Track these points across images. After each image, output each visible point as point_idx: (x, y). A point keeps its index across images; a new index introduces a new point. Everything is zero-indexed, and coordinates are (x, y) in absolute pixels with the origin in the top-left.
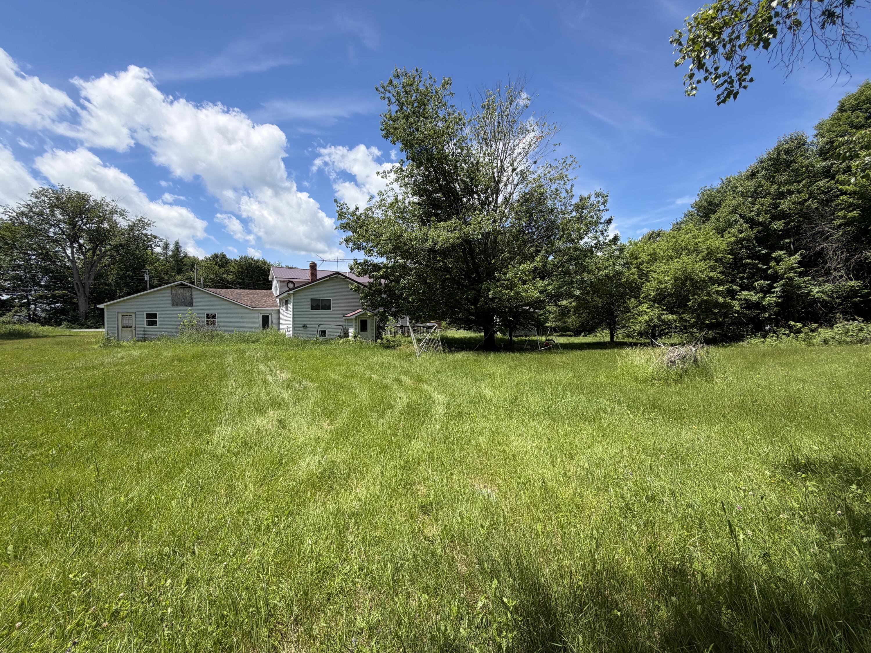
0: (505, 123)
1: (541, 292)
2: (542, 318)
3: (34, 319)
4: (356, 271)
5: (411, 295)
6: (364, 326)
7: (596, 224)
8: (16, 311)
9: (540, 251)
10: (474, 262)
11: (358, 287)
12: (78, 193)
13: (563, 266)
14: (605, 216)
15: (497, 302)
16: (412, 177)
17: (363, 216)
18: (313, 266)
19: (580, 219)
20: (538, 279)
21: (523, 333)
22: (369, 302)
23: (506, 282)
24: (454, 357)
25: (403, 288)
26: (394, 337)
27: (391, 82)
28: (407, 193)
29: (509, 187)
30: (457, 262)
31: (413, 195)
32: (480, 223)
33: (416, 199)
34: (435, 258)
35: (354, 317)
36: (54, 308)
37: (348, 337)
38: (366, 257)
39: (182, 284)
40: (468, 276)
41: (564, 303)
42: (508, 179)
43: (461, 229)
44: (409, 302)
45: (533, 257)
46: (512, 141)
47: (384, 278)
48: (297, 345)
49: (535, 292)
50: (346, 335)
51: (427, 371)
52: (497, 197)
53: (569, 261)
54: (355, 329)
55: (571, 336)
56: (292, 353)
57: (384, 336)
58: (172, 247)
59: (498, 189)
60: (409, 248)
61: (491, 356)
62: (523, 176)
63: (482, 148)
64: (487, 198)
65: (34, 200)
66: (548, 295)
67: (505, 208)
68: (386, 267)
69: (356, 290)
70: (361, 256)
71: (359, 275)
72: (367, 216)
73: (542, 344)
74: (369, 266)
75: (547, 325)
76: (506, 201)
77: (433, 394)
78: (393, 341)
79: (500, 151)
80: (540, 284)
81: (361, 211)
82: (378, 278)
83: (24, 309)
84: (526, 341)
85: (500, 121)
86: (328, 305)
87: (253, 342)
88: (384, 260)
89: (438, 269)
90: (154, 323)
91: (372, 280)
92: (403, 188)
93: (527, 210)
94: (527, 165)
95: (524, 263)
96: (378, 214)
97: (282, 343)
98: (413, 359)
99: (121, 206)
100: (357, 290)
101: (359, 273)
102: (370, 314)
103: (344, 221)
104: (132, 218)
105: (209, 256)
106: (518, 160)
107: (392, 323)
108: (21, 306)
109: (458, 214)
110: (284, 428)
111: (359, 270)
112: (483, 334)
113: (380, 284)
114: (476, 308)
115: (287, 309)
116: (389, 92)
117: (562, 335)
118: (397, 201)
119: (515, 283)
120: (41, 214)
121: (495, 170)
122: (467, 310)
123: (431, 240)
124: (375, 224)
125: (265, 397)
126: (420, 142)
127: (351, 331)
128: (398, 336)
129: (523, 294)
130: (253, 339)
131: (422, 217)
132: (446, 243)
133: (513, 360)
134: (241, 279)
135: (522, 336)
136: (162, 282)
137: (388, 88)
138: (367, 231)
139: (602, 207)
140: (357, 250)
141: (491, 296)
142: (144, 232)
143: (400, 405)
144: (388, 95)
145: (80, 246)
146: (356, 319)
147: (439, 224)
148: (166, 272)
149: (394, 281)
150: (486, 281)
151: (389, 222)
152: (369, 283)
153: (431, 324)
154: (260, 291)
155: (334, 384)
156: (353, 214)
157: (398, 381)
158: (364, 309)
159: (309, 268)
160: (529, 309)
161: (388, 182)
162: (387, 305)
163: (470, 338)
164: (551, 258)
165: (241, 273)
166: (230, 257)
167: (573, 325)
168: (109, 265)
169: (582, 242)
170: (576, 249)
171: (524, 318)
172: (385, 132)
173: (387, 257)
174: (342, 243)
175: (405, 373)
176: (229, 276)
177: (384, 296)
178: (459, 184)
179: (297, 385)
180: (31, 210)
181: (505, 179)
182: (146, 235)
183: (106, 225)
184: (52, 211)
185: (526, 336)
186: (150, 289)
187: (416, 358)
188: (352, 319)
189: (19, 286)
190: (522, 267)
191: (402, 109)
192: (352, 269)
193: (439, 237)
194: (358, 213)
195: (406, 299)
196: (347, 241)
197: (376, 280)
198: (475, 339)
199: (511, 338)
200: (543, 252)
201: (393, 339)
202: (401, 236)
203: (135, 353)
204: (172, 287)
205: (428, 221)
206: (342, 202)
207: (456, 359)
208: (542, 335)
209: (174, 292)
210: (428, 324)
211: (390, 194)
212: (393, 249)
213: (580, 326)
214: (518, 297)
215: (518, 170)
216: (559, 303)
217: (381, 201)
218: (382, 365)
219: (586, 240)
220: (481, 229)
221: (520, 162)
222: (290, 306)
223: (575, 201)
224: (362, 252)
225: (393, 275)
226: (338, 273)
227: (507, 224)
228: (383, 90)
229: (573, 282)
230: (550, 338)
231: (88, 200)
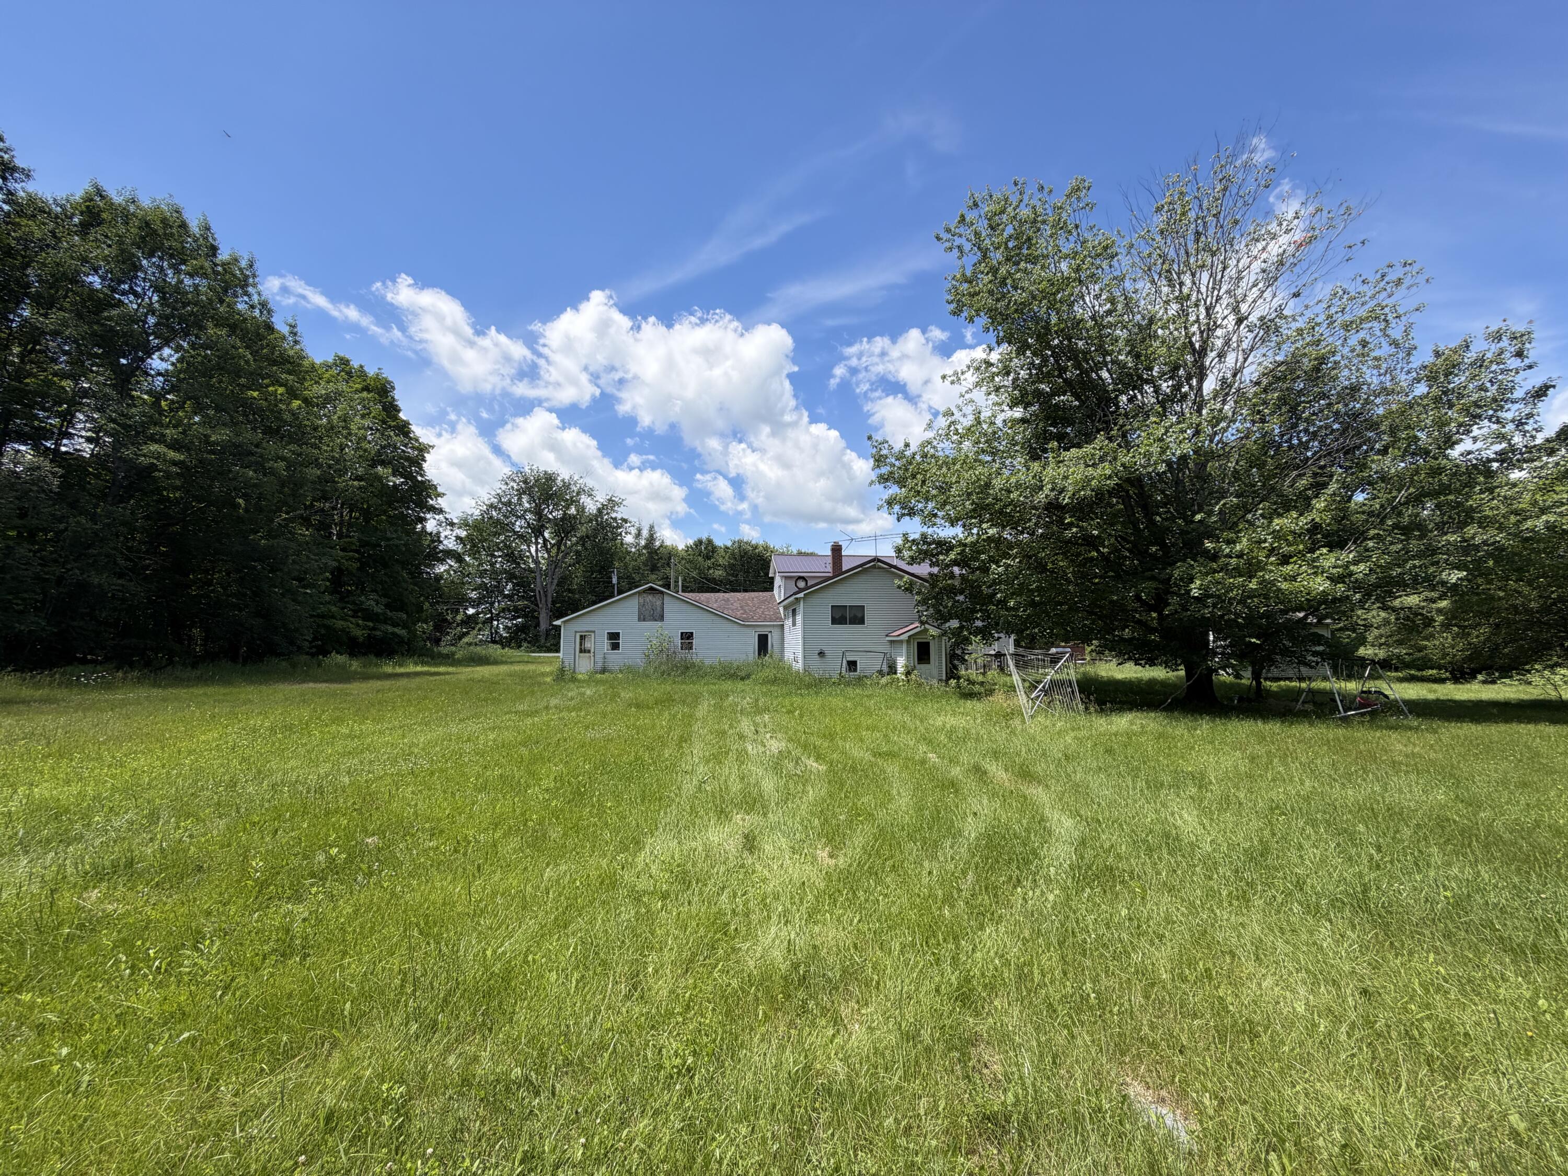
0: (1211, 231)
1: (1334, 580)
2: (1346, 637)
3: (495, 640)
4: (906, 554)
5: (1013, 594)
6: (923, 653)
7: (1498, 403)
8: (480, 630)
9: (1325, 485)
10: (1153, 522)
11: (911, 584)
12: (546, 472)
13: (1400, 514)
14: (1529, 381)
15: (1214, 606)
16: (1008, 374)
17: (918, 457)
18: (837, 550)
19: (1444, 399)
20: (1325, 550)
21: (1290, 673)
22: (931, 610)
23: (1234, 561)
24: (1111, 724)
25: (994, 582)
26: (984, 674)
27: (963, 218)
28: (1000, 404)
29: (1231, 359)
30: (1112, 525)
31: (1011, 408)
32: (1161, 440)
33: (1018, 413)
34: (1061, 521)
35: (905, 637)
36: (516, 625)
37: (895, 673)
38: (925, 529)
39: (651, 589)
40: (1139, 551)
41: (1413, 600)
42: (1227, 343)
43: (1115, 459)
44: (1009, 609)
45: (1308, 499)
46: (1232, 263)
47: (958, 565)
48: (809, 686)
49: (1319, 579)
50: (892, 669)
51: (1044, 754)
52: (1201, 381)
53: (1417, 500)
54: (908, 658)
55: (1442, 681)
56: (797, 700)
57: (963, 672)
58: (645, 533)
59: (1202, 364)
60: (1006, 506)
61: (1205, 727)
62: (1268, 327)
63: (1158, 291)
64: (1177, 388)
65: (504, 487)
66: (1357, 586)
67: (1224, 402)
68: (962, 544)
69: (906, 589)
70: (914, 528)
71: (913, 561)
72: (925, 456)
73: (1349, 702)
74: (929, 544)
75: (1362, 651)
76: (1225, 384)
77: (1047, 812)
78: (982, 684)
79: (1203, 289)
80: (1329, 560)
81: (914, 448)
82: (947, 566)
83: (488, 627)
84: (1300, 691)
85: (1200, 229)
86: (860, 615)
87: (742, 679)
88: (957, 532)
89: (1069, 541)
90: (615, 646)
91: (935, 570)
92: (993, 396)
93: (1283, 401)
94: (1275, 303)
95: (1280, 515)
96: (946, 448)
97: (785, 682)
98: (1016, 722)
99: (590, 483)
100: (909, 589)
101: (912, 557)
102: (933, 631)
103: (885, 470)
104: (601, 498)
105: (691, 542)
106: (1250, 299)
107: (978, 651)
108: (484, 623)
109: (1108, 429)
110: (751, 853)
111: (910, 553)
112: (1182, 673)
113: (952, 576)
114: (1161, 617)
115: (794, 624)
116: (960, 236)
117: (1412, 679)
118: (978, 422)
119: (1259, 562)
120: (509, 503)
121: (1195, 328)
122: (1139, 622)
123: (1050, 486)
124: (940, 468)
125: (735, 787)
126: (1021, 308)
127: (901, 663)
128: (993, 674)
129: (1284, 586)
130: (743, 674)
131: (1030, 446)
132: (1083, 488)
133: (1261, 739)
134: (732, 575)
135: (1290, 679)
136: (633, 585)
137: (957, 231)
138: (924, 482)
139: (1514, 363)
140: (907, 518)
141: (1195, 593)
142: (614, 515)
143: (972, 829)
144: (958, 241)
145: (545, 540)
146: (908, 641)
147: (1064, 453)
148: (637, 569)
149: (977, 569)
150: (1184, 561)
151: (965, 462)
152: (931, 574)
153: (1060, 650)
154: (756, 594)
155: (854, 769)
156: (900, 456)
157: (979, 772)
158: (922, 623)
159: (829, 553)
160: (1306, 617)
161: (964, 390)
162: (966, 616)
163: (1152, 682)
164: (1359, 497)
165: (732, 566)
166: (719, 542)
167: (1445, 655)
168: (574, 565)
169: (1455, 453)
170: (1436, 471)
171: (1293, 639)
172: (955, 305)
173: (964, 526)
174: (882, 506)
175: (996, 755)
176: (717, 573)
177: (961, 598)
178: (1108, 370)
179: (791, 766)
180: (500, 501)
181: (1219, 343)
182: (615, 519)
183: (573, 511)
184: (520, 499)
185: (1301, 679)
186: (619, 594)
187: (1023, 722)
188: (901, 642)
189: (484, 597)
190: (1277, 523)
191: (985, 256)
192: (899, 550)
193: (1066, 478)
194: (908, 453)
195: (1003, 603)
196: (890, 503)
197: (943, 569)
198: (1163, 683)
199: (1259, 684)
200: (1333, 487)
201: (980, 678)
202: (988, 485)
203: (588, 692)
204: (639, 592)
205: (1045, 451)
206: (880, 439)
207: (1114, 728)
208: (1349, 677)
209: (642, 601)
210: (1053, 650)
211: (969, 410)
212: (974, 510)
213: (1470, 659)
214: (1267, 590)
215: (1253, 318)
216: (1397, 603)
217: (950, 426)
218: (951, 733)
219: (1467, 445)
220: (1163, 452)
221: (1254, 301)
222: (799, 618)
223: (1423, 357)
224: (917, 519)
225: (977, 559)
226: (877, 559)
227: (1231, 436)
228: (950, 236)
229: (1434, 551)
230: (1372, 685)
231: (554, 480)
